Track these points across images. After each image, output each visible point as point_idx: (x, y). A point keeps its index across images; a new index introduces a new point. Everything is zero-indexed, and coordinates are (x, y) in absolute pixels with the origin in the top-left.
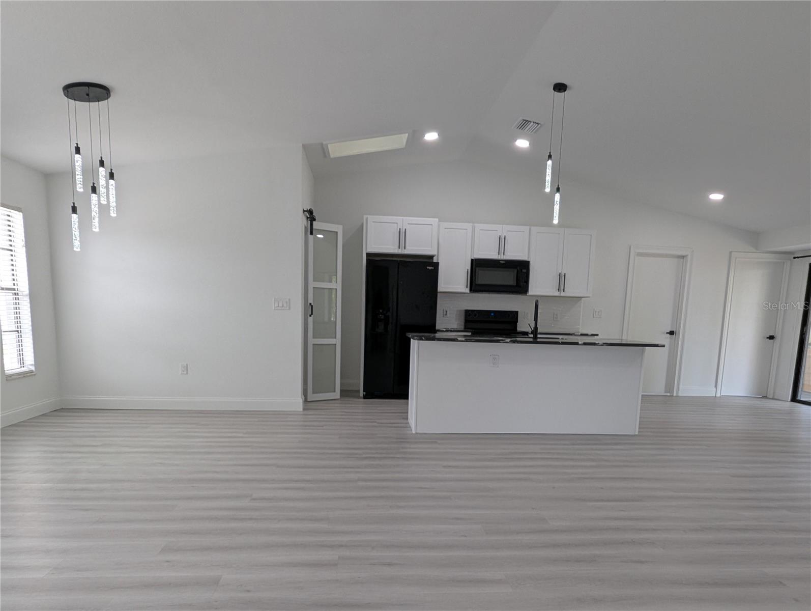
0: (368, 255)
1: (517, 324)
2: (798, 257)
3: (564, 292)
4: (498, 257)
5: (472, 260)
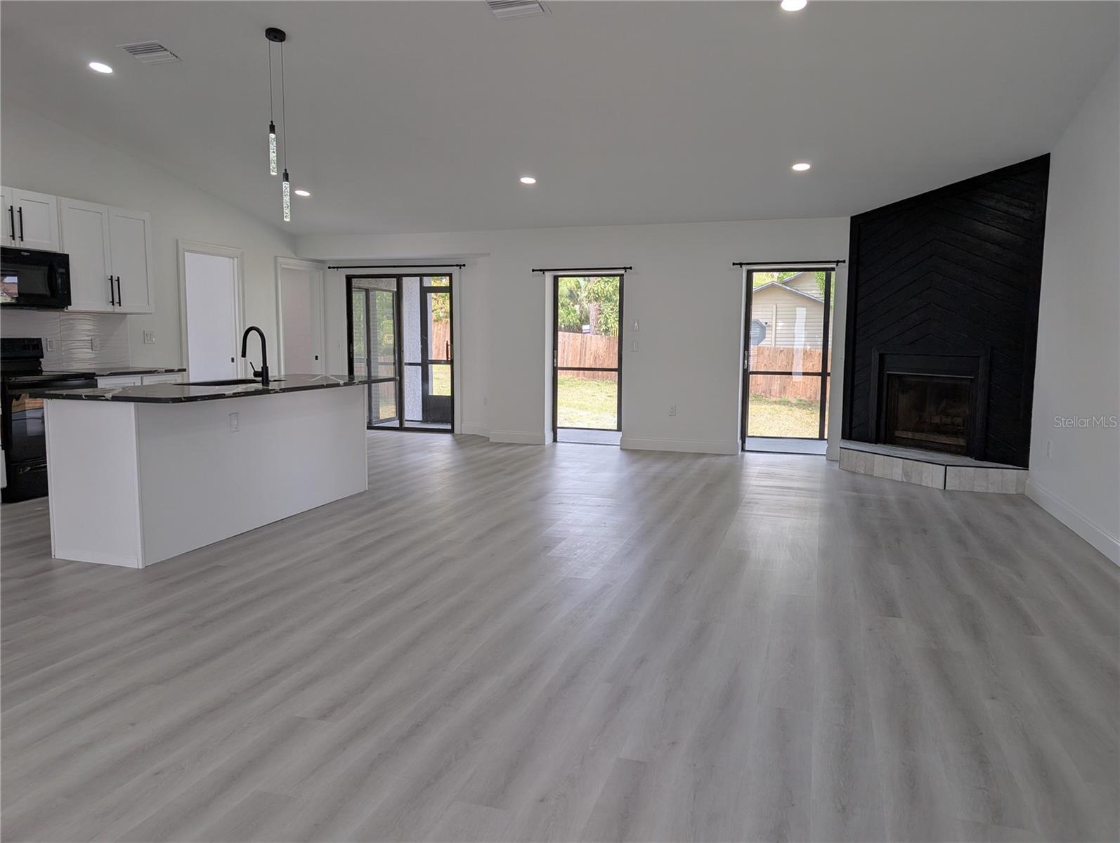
1: (41, 360)
2: (334, 268)
3: (120, 305)
4: (11, 244)
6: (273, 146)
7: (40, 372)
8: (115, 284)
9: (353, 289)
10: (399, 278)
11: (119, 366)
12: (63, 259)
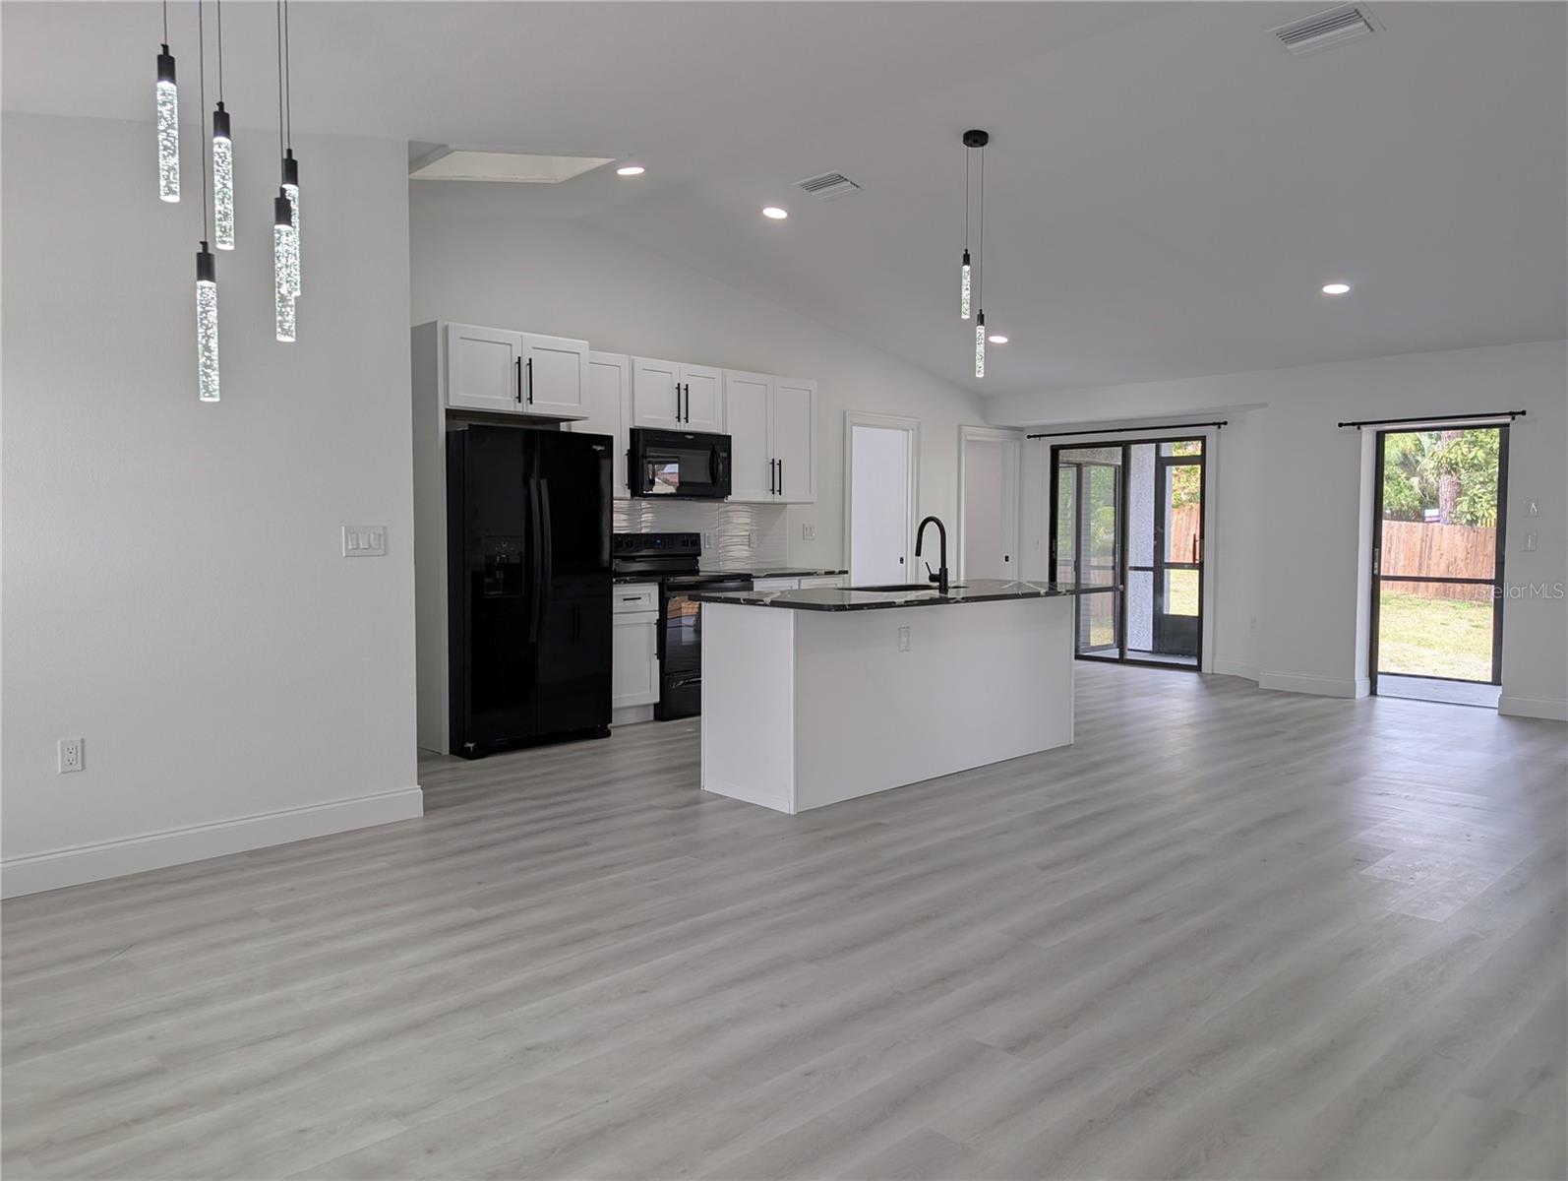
0: (452, 414)
1: (698, 558)
2: (1035, 436)
3: (780, 494)
4: (676, 427)
5: (632, 431)
6: (966, 282)
7: (697, 572)
8: (777, 468)
9: (1060, 465)
10: (1126, 446)
11: (776, 566)
12: (726, 440)
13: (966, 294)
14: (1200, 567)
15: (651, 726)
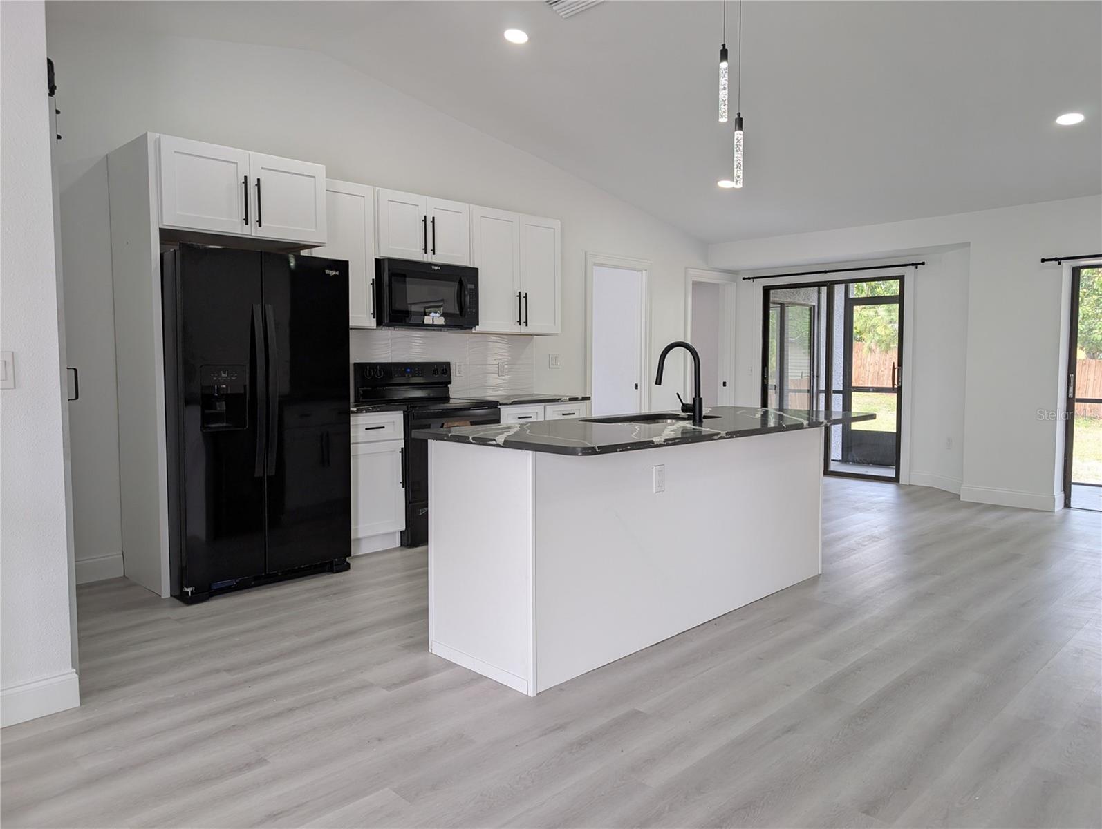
1: (449, 386)
2: (749, 278)
3: (527, 325)
4: (423, 258)
5: (377, 260)
6: (723, 81)
7: (447, 399)
8: (523, 300)
9: (771, 305)
10: (830, 285)
11: (522, 393)
12: (473, 273)
13: (723, 94)
14: (899, 391)
15: (398, 554)
